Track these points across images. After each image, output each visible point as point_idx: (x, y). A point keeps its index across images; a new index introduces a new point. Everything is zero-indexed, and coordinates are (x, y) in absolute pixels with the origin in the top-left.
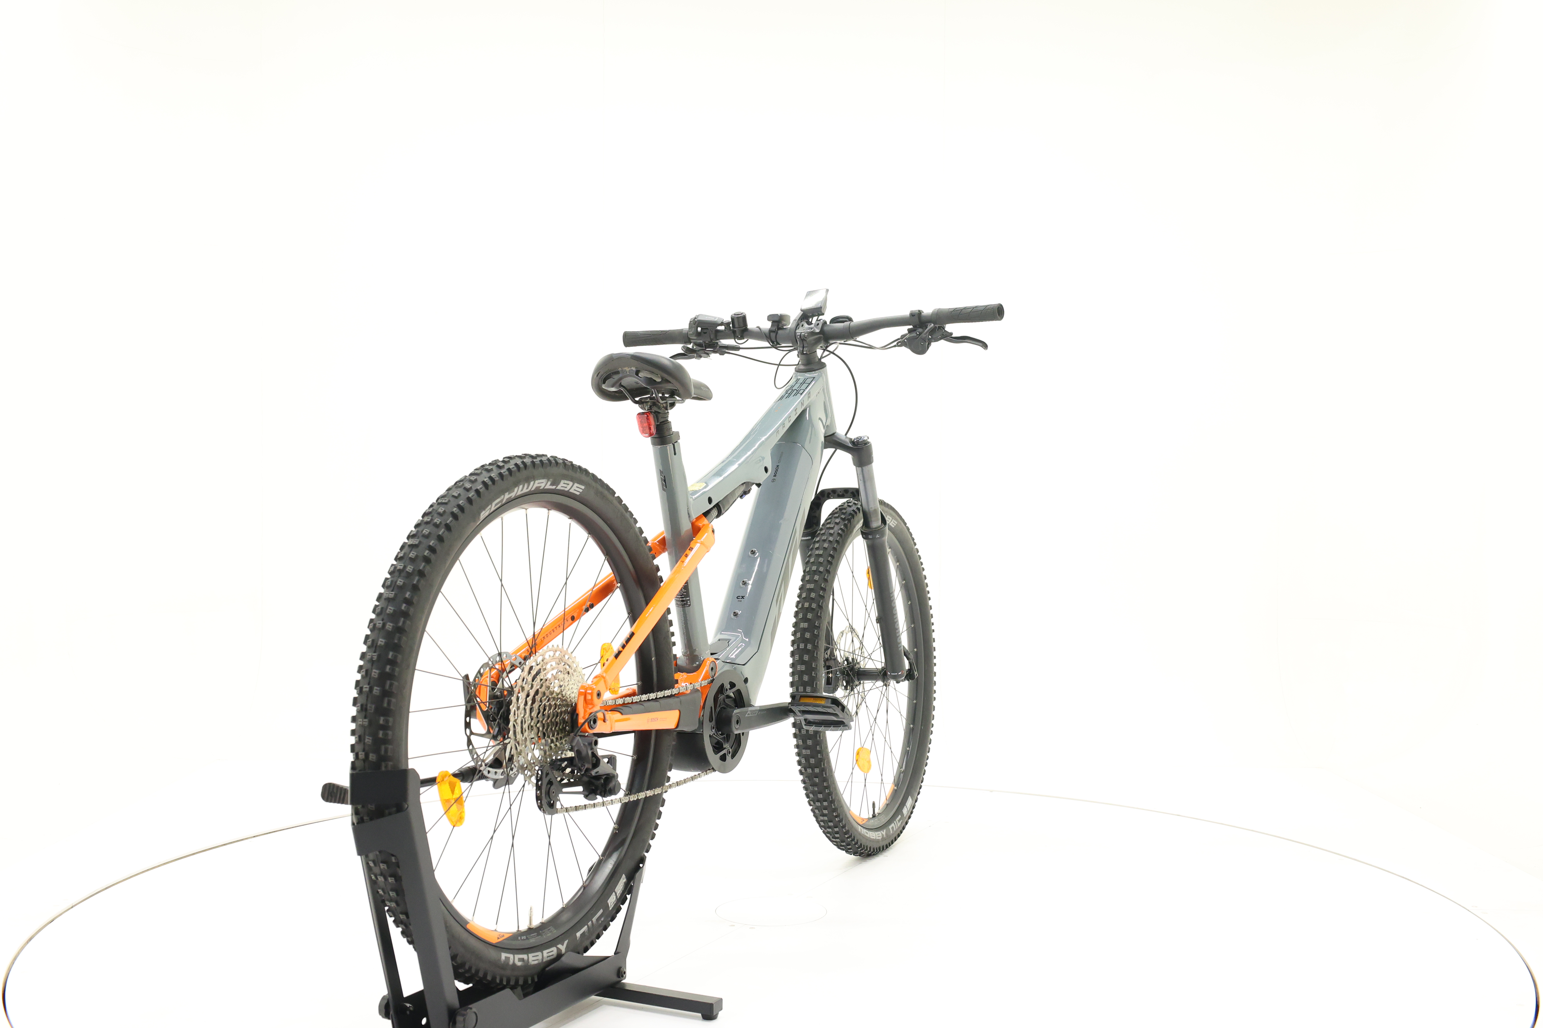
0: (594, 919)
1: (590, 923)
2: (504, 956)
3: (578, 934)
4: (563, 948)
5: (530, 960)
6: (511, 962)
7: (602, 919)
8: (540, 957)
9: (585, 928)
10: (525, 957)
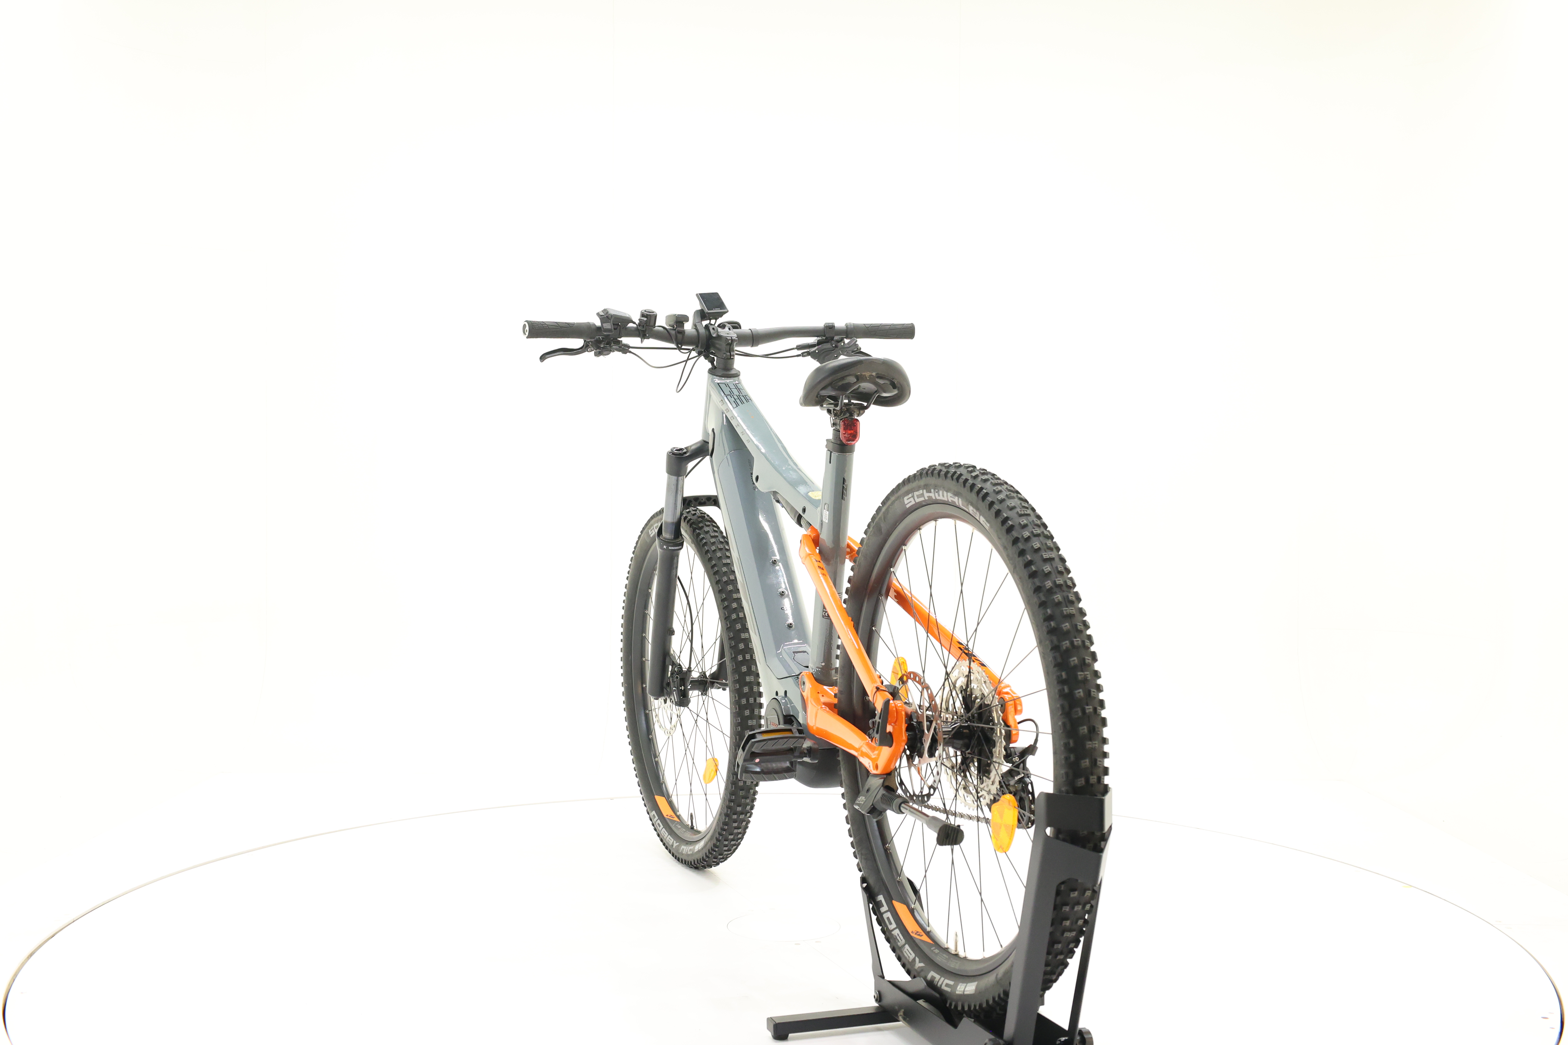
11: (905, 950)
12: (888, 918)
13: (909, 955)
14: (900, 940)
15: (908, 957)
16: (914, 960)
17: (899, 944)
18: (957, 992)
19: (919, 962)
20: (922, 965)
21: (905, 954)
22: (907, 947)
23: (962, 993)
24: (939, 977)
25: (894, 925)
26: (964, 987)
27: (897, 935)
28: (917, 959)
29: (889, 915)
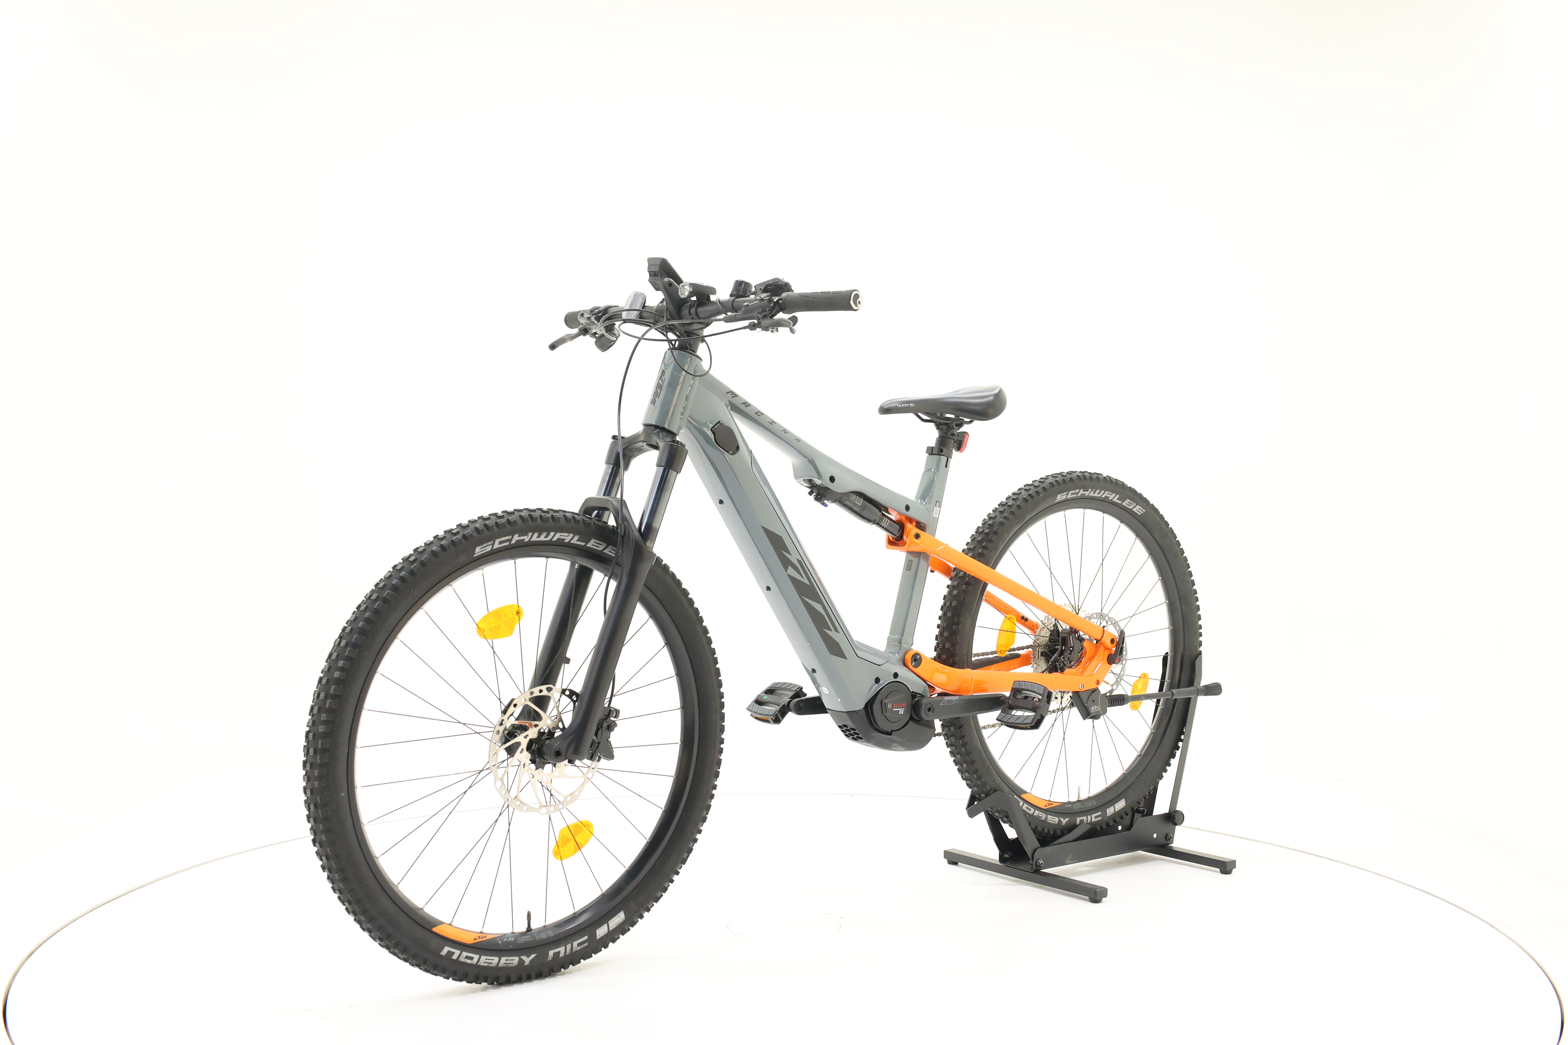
11: (1049, 819)
12: (1027, 808)
13: (1054, 820)
14: (1042, 816)
15: (1054, 823)
16: (1060, 820)
17: (1042, 819)
18: (1108, 815)
19: (1064, 819)
20: (1067, 819)
21: (1051, 822)
22: (1049, 817)
23: (1113, 813)
24: (1086, 817)
25: (1033, 810)
26: (1113, 809)
27: (1038, 814)
28: (1061, 819)
29: (1025, 805)
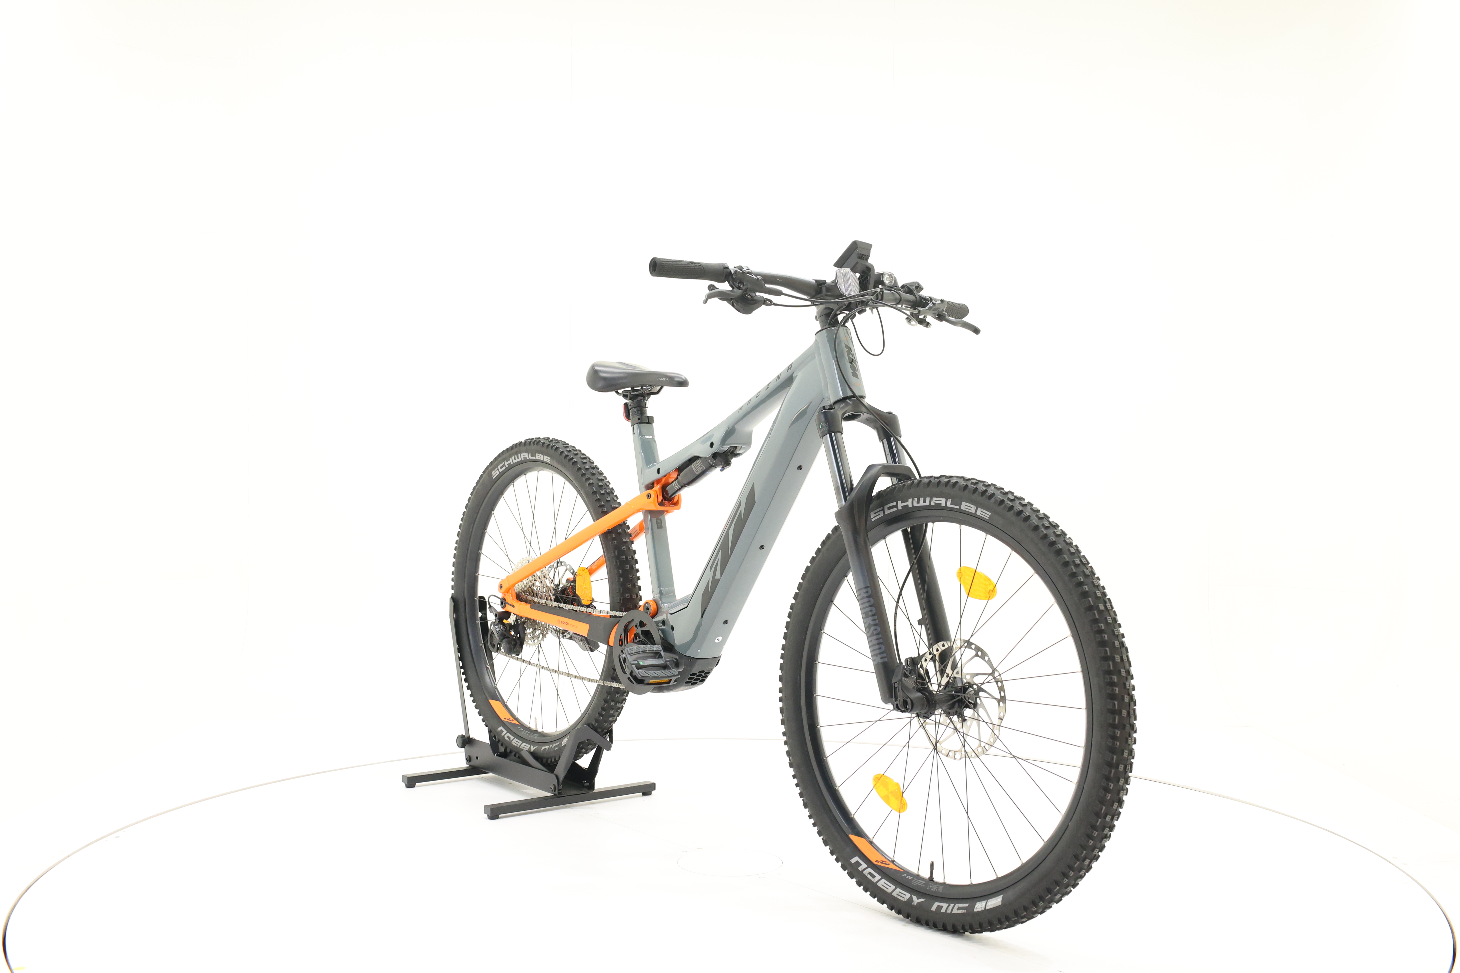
0: (554, 745)
1: (551, 746)
2: (501, 728)
3: (543, 748)
4: (533, 749)
5: (513, 742)
6: (503, 734)
7: (557, 748)
8: (519, 744)
9: (547, 747)
10: (512, 738)
